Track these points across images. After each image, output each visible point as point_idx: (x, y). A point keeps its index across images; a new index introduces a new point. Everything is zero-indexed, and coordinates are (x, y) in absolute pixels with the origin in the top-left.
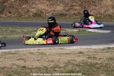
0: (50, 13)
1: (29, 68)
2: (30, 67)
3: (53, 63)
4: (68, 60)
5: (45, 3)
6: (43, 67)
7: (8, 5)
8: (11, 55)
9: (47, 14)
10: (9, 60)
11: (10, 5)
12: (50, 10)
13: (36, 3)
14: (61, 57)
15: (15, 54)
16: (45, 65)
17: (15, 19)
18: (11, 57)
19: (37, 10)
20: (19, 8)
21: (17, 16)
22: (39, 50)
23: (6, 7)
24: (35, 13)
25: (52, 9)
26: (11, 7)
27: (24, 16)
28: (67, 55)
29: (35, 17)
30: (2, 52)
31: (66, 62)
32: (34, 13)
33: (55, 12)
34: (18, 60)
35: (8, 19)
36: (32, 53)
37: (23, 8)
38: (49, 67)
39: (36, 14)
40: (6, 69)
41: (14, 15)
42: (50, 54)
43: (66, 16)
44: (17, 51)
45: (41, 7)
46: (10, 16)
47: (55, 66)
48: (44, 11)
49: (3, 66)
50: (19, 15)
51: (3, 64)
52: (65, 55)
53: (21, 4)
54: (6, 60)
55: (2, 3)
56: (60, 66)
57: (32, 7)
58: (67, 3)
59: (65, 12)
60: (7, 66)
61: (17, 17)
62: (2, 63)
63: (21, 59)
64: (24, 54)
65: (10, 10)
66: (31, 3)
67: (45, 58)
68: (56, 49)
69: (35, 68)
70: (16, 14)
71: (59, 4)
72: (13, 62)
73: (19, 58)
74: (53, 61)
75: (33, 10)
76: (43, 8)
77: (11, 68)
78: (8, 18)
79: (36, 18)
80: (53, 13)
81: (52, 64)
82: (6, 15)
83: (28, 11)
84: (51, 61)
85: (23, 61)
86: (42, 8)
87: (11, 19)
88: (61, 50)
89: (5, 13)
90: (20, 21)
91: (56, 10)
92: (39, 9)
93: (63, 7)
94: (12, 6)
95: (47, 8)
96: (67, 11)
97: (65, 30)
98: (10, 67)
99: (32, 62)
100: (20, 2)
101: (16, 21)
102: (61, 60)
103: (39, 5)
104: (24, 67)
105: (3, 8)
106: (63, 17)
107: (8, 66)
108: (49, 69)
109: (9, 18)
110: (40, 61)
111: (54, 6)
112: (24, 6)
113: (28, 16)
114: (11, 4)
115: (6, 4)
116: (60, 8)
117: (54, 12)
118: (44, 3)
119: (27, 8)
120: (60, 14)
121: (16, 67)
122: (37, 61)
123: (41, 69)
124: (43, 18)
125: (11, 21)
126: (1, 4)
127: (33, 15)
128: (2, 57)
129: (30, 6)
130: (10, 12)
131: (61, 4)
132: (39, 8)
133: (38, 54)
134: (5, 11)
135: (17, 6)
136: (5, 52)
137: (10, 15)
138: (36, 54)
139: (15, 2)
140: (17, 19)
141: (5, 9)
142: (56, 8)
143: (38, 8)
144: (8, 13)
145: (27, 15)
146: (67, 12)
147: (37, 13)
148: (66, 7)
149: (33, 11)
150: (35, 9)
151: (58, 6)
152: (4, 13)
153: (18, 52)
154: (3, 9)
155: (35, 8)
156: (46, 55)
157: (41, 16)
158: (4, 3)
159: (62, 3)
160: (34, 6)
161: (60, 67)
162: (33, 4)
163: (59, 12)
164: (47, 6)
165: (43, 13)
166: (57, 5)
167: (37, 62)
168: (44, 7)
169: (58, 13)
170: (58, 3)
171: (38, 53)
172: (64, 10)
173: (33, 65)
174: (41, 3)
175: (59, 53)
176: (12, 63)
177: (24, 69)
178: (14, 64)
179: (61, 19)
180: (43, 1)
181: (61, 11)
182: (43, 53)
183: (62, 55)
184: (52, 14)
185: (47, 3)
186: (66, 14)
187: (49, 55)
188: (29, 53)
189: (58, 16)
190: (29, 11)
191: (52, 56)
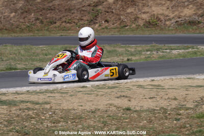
0: (173, 21)
1: (136, 111)
2: (138, 108)
3: (176, 102)
4: (201, 96)
5: (165, 4)
6: (158, 108)
7: (104, 9)
8: (106, 90)
9: (167, 23)
10: (103, 98)
11: (107, 9)
12: (172, 16)
13: (149, 4)
14: (189, 92)
15: (114, 88)
16: (162, 105)
17: (115, 32)
18: (106, 93)
19: (151, 17)
20: (122, 13)
21: (119, 26)
22: (153, 80)
23: (101, 13)
24: (148, 20)
25: (177, 13)
26: (108, 12)
27: (130, 26)
28: (200, 89)
29: (147, 27)
30: (92, 86)
31: (197, 100)
32: (146, 22)
33: (181, 19)
34: (118, 98)
35: (103, 32)
36: (141, 86)
37: (128, 13)
38: (169, 108)
39: (149, 22)
40: (99, 113)
41: (113, 24)
42: (171, 87)
43: (199, 25)
44: (118, 83)
45: (157, 10)
46: (106, 28)
47: (179, 106)
48: (162, 18)
49: (93, 108)
50: (122, 25)
51: (93, 105)
52: (196, 89)
53: (125, 7)
54: (98, 98)
55: (94, 6)
56: (188, 106)
57: (143, 11)
58: (201, 4)
59: (197, 18)
60: (99, 107)
61: (118, 28)
62: (91, 104)
63: (124, 96)
64: (128, 87)
65: (106, 17)
66: (140, 5)
67: (162, 93)
68: (181, 79)
69: (146, 111)
70: (116, 23)
71: (188, 5)
72: (110, 102)
73: (119, 94)
74: (175, 99)
75: (144, 16)
76: (161, 12)
77: (106, 111)
78: (103, 30)
79: (149, 29)
80: (178, 20)
81: (174, 104)
82: (100, 25)
83: (136, 19)
84: (172, 99)
85: (126, 99)
86: (159, 13)
87: (109, 32)
88: (190, 81)
89: (99, 22)
90: (122, 35)
91: (182, 14)
92: (154, 15)
93: (193, 10)
94: (109, 10)
95: (166, 13)
96: (201, 16)
97: (197, 48)
98: (105, 109)
99: (140, 101)
100: (123, 3)
101: (117, 35)
102: (189, 97)
103: (153, 8)
104: (128, 109)
105: (96, 14)
106: (195, 27)
107: (101, 107)
108: (169, 112)
109: (106, 30)
110: (154, 99)
111: (179, 9)
112: (129, 10)
113: (137, 26)
114: (109, 8)
115: (100, 7)
116: (190, 11)
117: (179, 18)
118: (163, 5)
119: (135, 13)
120: (189, 22)
121: (114, 109)
122: (150, 98)
123: (156, 111)
124: (162, 29)
125: (109, 35)
126: (92, 8)
127: (144, 25)
128: (93, 93)
129: (139, 10)
130: (107, 21)
131: (191, 6)
132: (155, 13)
133: (150, 87)
134: (99, 19)
135: (118, 11)
136: (97, 86)
137: (107, 24)
138: (148, 87)
139: (114, 3)
140: (119, 31)
141: (98, 15)
142: (182, 12)
143: (152, 13)
144: (103, 22)
145: (134, 25)
146: (200, 18)
147: (151, 21)
148: (198, 9)
149: (144, 18)
150: (148, 14)
151: (186, 9)
152: (97, 23)
153: (118, 85)
154: (96, 16)
155: (148, 12)
156: (163, 89)
157: (158, 26)
158: (97, 6)
159: (191, 3)
160: (146, 9)
161: (187, 109)
162: (144, 5)
163: (187, 19)
164: (168, 8)
165: (161, 21)
166: (184, 7)
167: (149, 100)
168: (163, 10)
169: (185, 19)
170: (186, 4)
171: (152, 85)
172: (196, 14)
173: (142, 105)
174: (158, 4)
175: (185, 86)
176: (108, 102)
177: (128, 112)
178: (111, 105)
179: (191, 30)
180: (161, 2)
181: (190, 16)
182: (159, 86)
183: (191, 89)
184: (177, 22)
185: (168, 4)
186: (199, 22)
187: (169, 89)
188: (136, 86)
189: (186, 25)
190: (138, 18)
191: (174, 90)
